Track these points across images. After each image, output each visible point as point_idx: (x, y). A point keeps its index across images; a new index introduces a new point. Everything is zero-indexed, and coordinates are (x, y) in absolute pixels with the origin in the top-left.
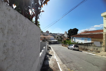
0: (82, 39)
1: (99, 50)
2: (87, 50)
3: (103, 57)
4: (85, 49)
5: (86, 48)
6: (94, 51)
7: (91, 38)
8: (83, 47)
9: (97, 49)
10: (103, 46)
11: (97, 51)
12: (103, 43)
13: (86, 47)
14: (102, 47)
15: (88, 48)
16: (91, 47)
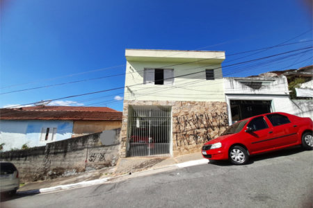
0: (30, 127)
1: (107, 157)
2: (58, 174)
3: (133, 175)
4: (50, 173)
5: (59, 163)
6: (90, 166)
7: (74, 121)
8: (38, 164)
9: (103, 156)
10: (122, 140)
11: (103, 162)
12: (121, 133)
13: (57, 162)
14: (119, 144)
15: (65, 164)
16: (80, 155)
